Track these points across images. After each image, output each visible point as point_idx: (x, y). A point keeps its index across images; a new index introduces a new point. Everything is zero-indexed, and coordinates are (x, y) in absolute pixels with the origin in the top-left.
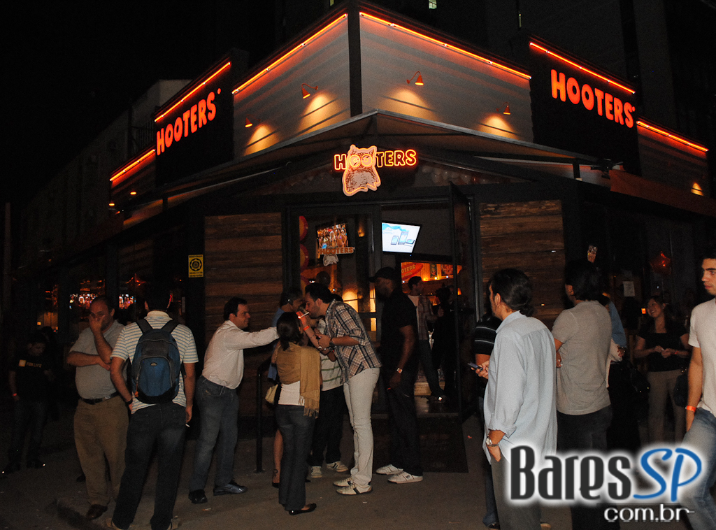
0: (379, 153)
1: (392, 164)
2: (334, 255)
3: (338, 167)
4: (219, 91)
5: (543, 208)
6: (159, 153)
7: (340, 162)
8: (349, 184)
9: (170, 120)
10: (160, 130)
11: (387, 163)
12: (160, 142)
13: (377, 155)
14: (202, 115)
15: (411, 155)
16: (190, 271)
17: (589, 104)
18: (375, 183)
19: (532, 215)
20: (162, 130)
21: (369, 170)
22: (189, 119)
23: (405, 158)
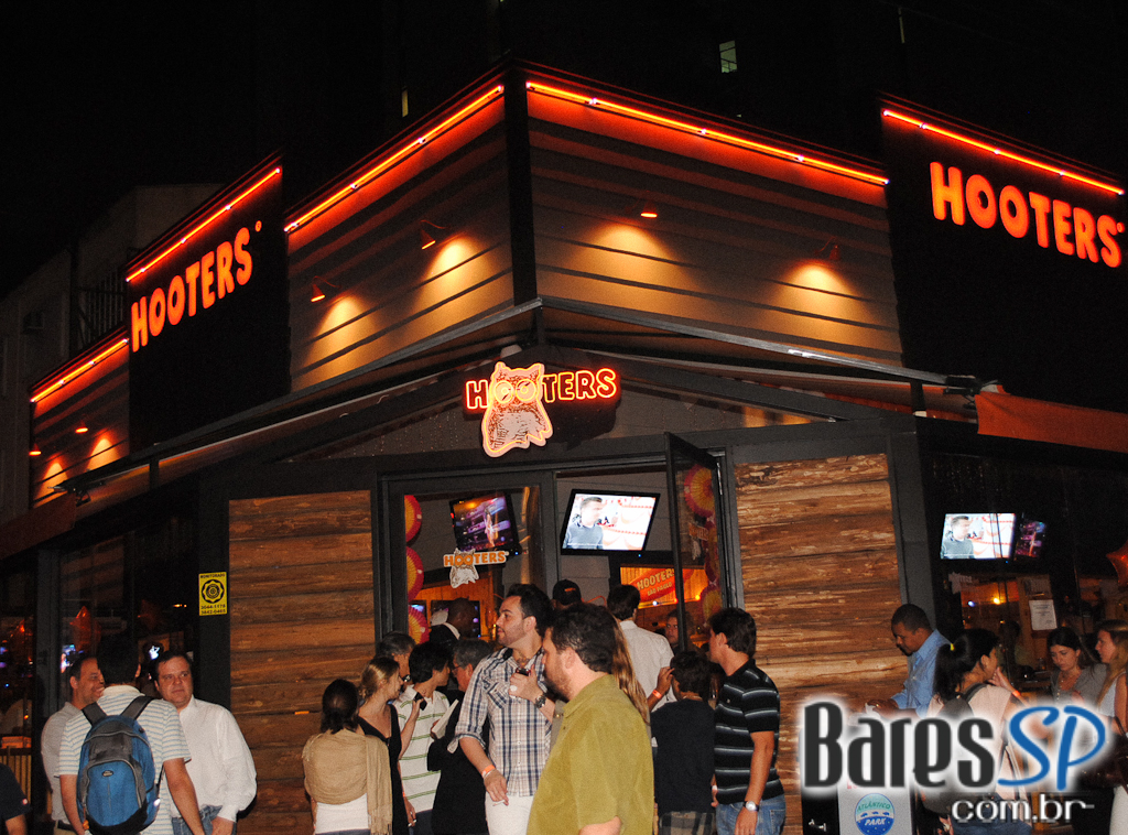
0: (548, 376)
1: (572, 396)
2: (469, 567)
3: (472, 404)
5: (854, 469)
6: (136, 347)
7: (478, 394)
8: (495, 435)
9: (161, 279)
10: (138, 301)
11: (564, 395)
12: (139, 325)
13: (545, 380)
14: (224, 272)
15: (606, 378)
16: (202, 603)
17: (1016, 227)
18: (541, 433)
19: (833, 483)
20: (143, 300)
21: (530, 408)
22: (199, 280)
23: (596, 385)
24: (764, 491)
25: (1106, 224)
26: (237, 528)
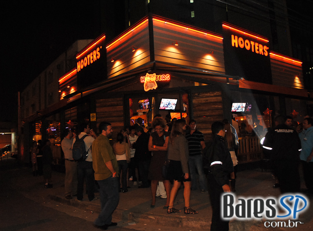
0: (157, 76)
1: (161, 80)
2: (141, 112)
3: (142, 81)
4: (101, 47)
5: (215, 94)
6: (78, 71)
7: (143, 79)
8: (146, 87)
9: (83, 58)
10: (78, 62)
12: (79, 67)
15: (168, 76)
16: (91, 119)
17: (248, 48)
18: (155, 87)
19: (211, 96)
21: (153, 82)
22: (90, 58)
23: (166, 77)
24: (198, 98)
25: (265, 47)
26: (97, 105)
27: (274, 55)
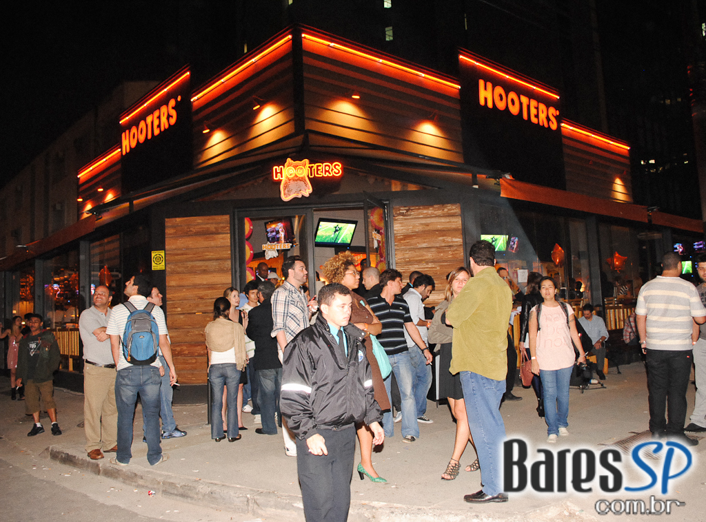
0: (311, 165)
1: (321, 174)
2: (274, 250)
3: (276, 177)
5: (446, 210)
6: (124, 153)
7: (279, 173)
8: (286, 191)
9: (135, 122)
10: (125, 132)
11: (317, 174)
12: (125, 143)
13: (309, 167)
14: (164, 119)
15: (337, 167)
16: (153, 264)
17: (514, 110)
18: (307, 191)
19: (437, 216)
20: (127, 132)
21: (302, 179)
22: (152, 123)
23: (332, 170)
24: (405, 219)
25: (552, 111)
26: (168, 231)
27: (571, 128)
